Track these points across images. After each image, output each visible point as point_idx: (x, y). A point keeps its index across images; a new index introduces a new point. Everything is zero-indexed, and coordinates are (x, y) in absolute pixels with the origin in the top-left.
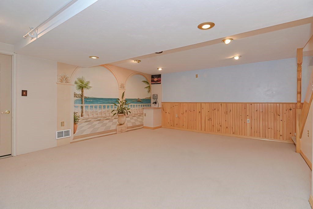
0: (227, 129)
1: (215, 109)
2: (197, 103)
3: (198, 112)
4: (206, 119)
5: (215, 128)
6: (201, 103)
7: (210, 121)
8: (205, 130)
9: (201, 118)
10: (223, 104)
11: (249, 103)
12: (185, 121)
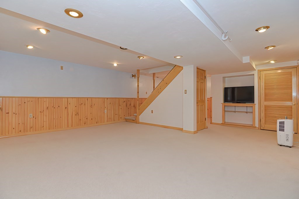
0: (92, 120)
1: (82, 104)
2: (62, 98)
3: (64, 108)
4: (73, 115)
5: (81, 121)
6: (68, 98)
7: (78, 116)
8: (72, 126)
9: (68, 115)
10: (88, 99)
11: (106, 98)
12: (45, 120)
